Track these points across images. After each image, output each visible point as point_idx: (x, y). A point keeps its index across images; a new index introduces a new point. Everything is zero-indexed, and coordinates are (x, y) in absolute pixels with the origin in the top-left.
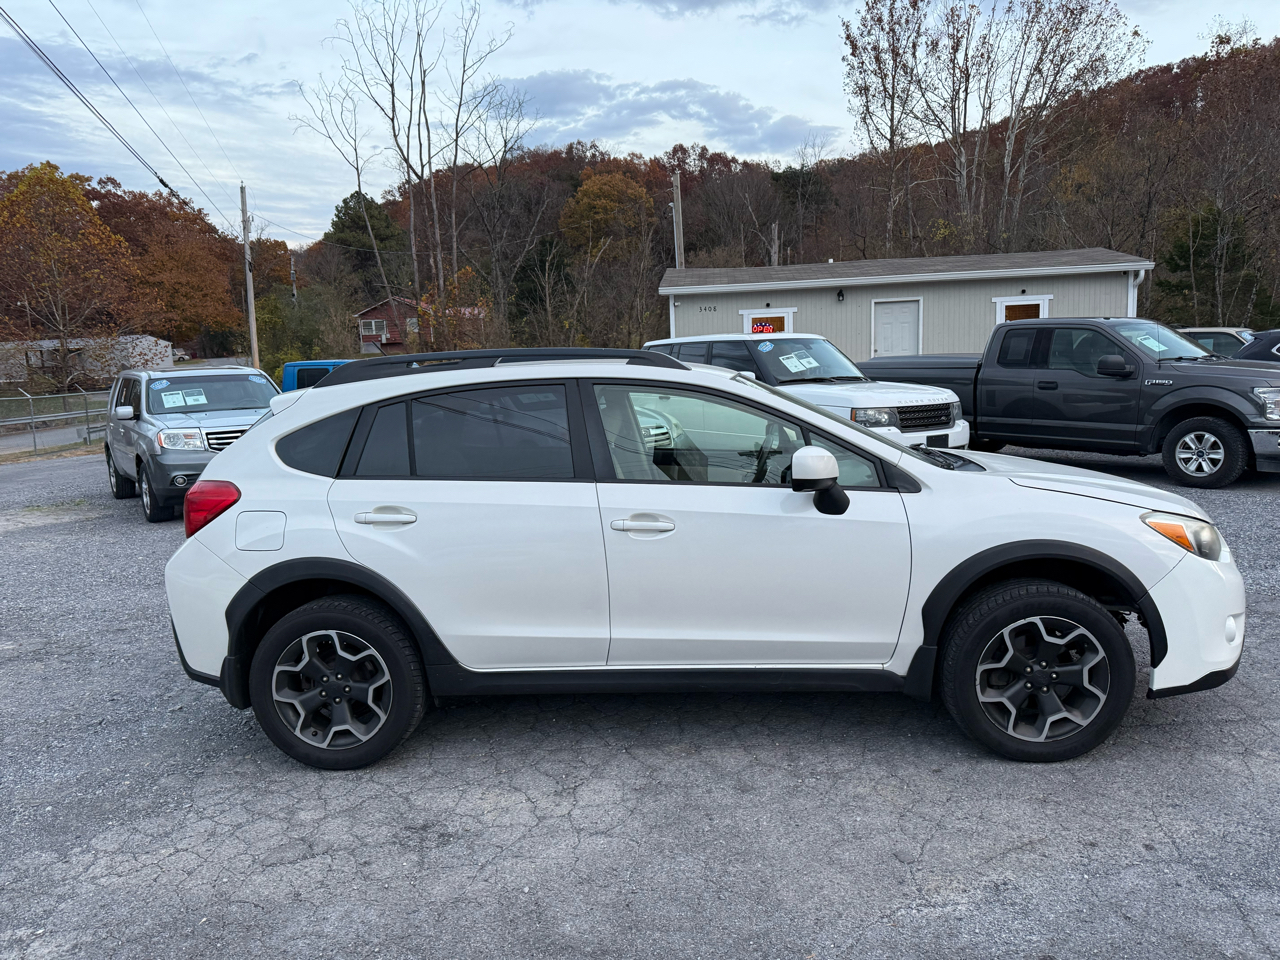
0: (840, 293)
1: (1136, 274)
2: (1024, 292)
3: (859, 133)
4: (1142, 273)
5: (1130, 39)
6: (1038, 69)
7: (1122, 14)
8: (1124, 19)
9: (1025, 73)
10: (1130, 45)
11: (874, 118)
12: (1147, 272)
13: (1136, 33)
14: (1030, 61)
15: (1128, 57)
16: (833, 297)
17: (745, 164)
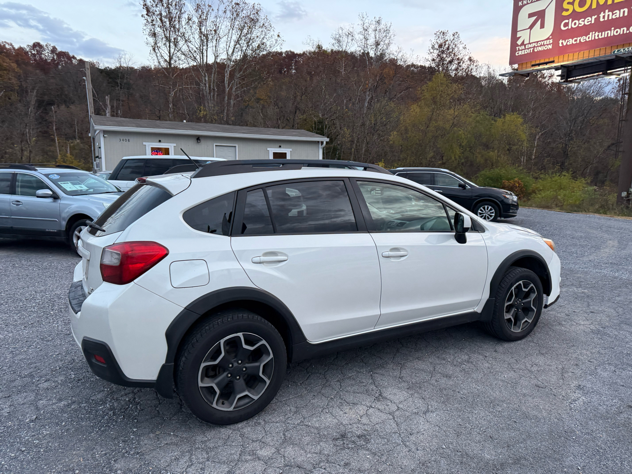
0: (198, 138)
1: (322, 143)
2: (280, 146)
3: (152, 56)
4: (325, 143)
5: (277, 38)
6: (237, 42)
7: (272, 26)
8: (273, 29)
9: (233, 44)
10: (276, 41)
11: (160, 50)
12: (326, 142)
13: (278, 36)
14: (235, 38)
15: (276, 45)
16: (194, 141)
17: (81, 61)
